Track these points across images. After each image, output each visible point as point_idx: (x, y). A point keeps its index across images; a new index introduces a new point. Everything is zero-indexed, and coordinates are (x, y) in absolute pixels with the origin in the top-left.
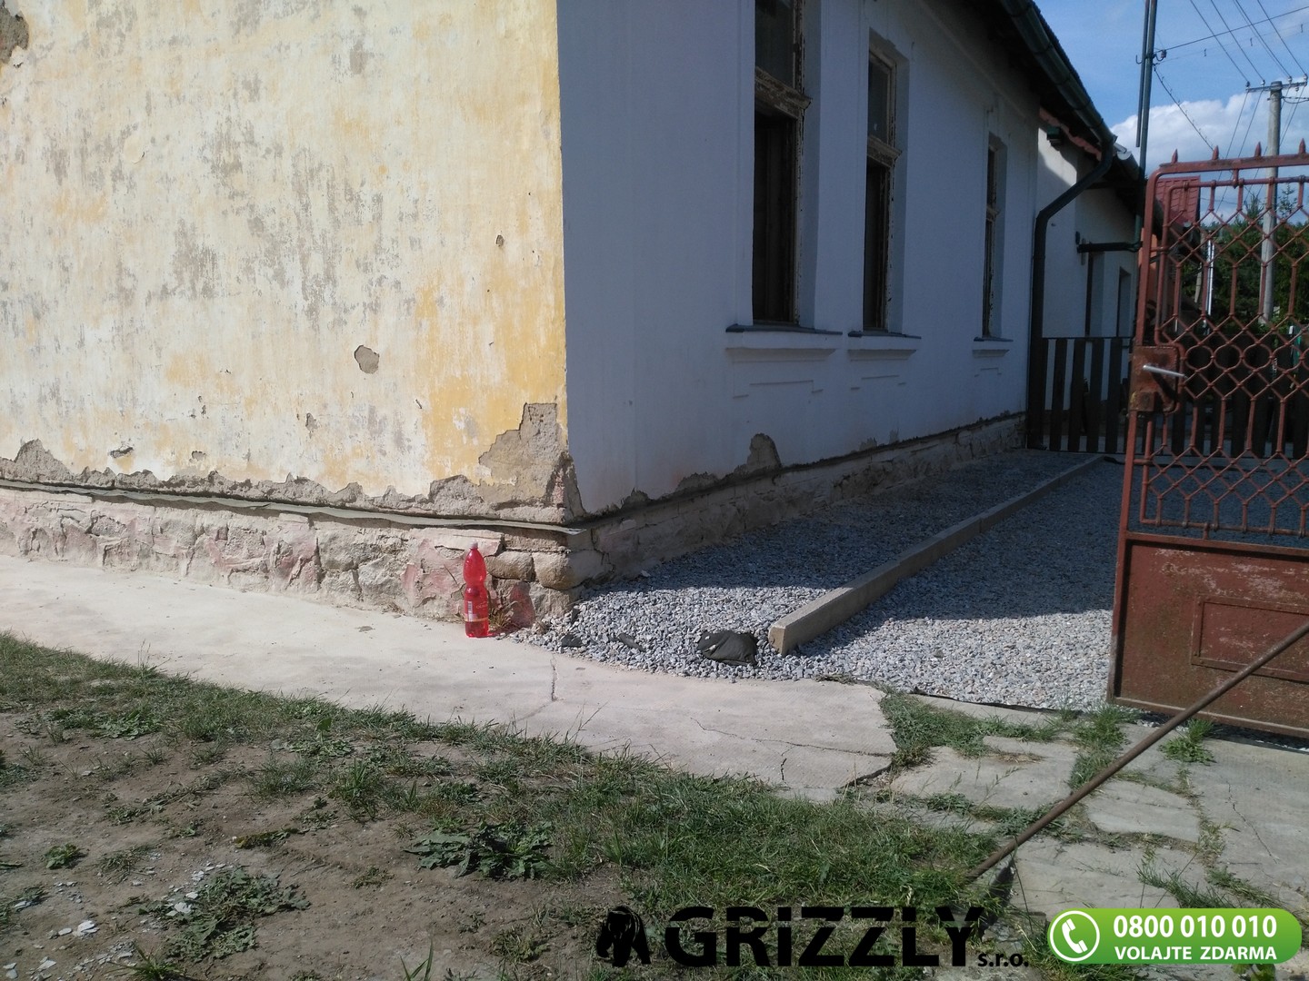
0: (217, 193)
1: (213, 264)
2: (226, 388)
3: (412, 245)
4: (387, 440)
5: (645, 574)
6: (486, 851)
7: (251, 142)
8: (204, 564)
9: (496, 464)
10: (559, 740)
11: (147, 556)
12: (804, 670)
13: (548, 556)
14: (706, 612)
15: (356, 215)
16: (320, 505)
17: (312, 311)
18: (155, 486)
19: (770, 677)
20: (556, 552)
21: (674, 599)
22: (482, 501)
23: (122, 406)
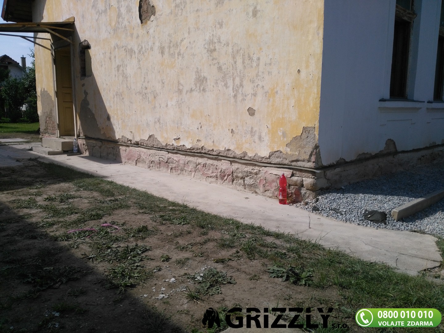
0: (208, 59)
1: (206, 81)
2: (208, 120)
3: (269, 74)
4: (256, 138)
5: (343, 188)
6: (291, 275)
7: (220, 42)
8: (199, 174)
9: (292, 147)
10: (313, 242)
11: (183, 171)
12: (405, 227)
13: (308, 179)
14: (367, 203)
15: (251, 64)
16: (234, 158)
17: (235, 96)
18: (186, 150)
19: (391, 228)
20: (311, 178)
21: (354, 198)
22: (286, 159)
23: (178, 125)
